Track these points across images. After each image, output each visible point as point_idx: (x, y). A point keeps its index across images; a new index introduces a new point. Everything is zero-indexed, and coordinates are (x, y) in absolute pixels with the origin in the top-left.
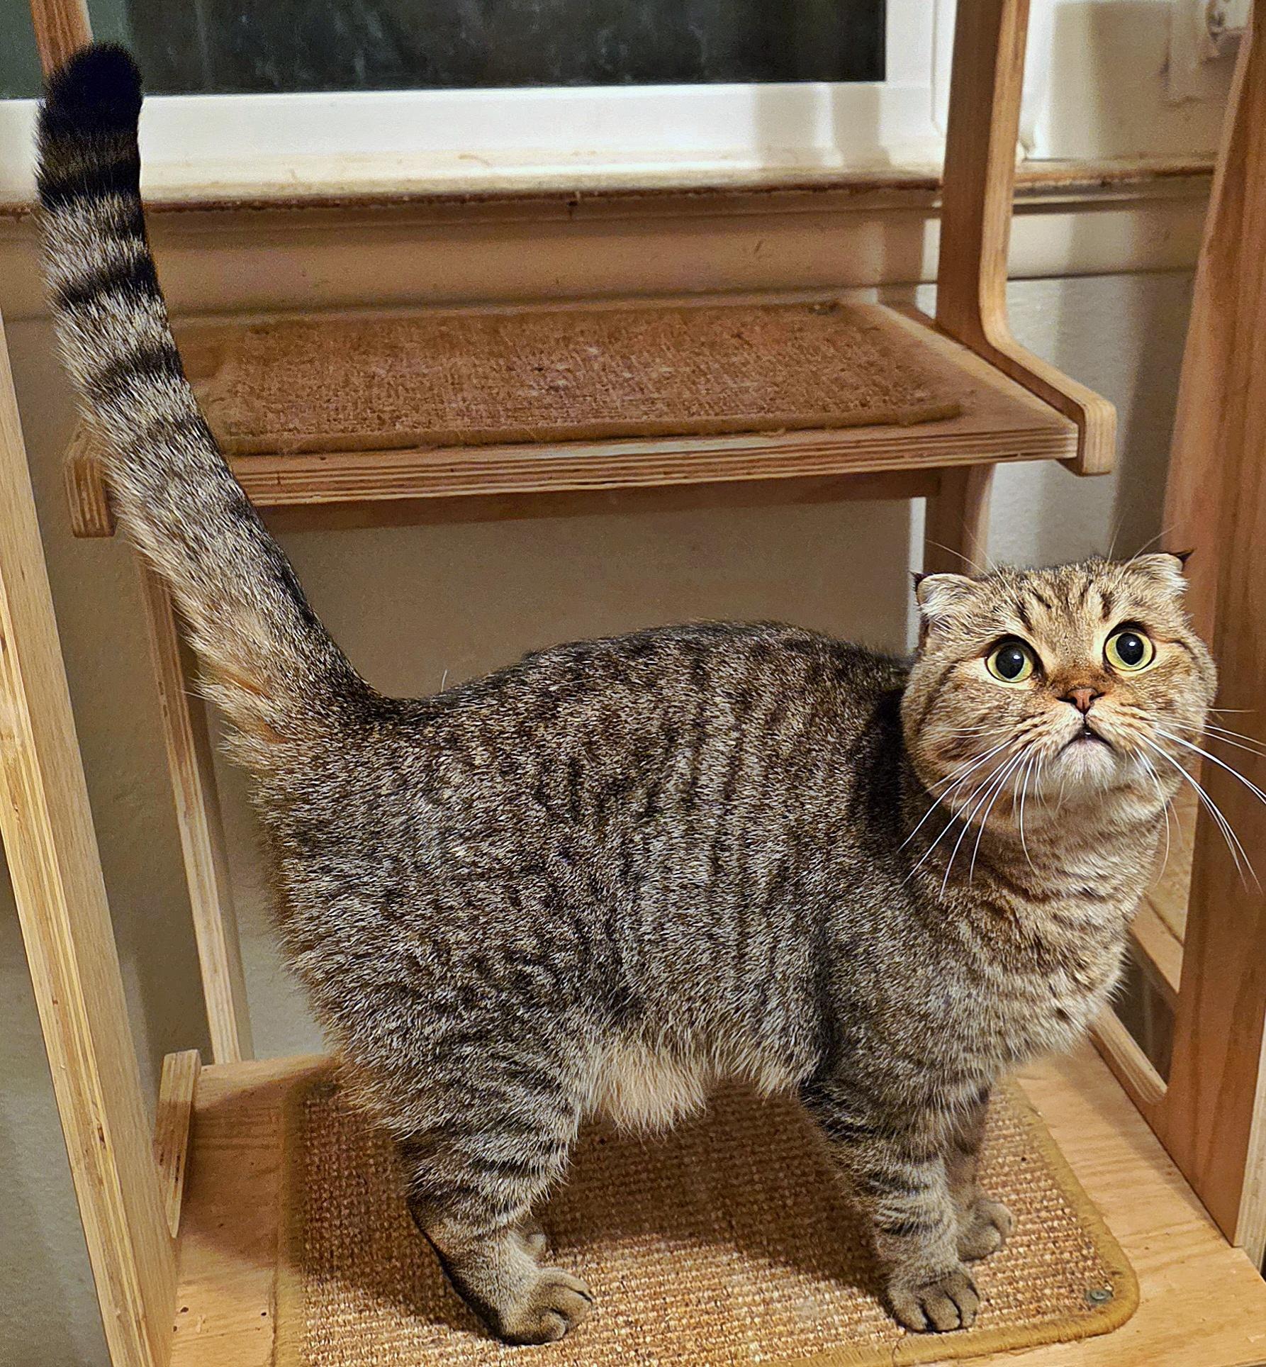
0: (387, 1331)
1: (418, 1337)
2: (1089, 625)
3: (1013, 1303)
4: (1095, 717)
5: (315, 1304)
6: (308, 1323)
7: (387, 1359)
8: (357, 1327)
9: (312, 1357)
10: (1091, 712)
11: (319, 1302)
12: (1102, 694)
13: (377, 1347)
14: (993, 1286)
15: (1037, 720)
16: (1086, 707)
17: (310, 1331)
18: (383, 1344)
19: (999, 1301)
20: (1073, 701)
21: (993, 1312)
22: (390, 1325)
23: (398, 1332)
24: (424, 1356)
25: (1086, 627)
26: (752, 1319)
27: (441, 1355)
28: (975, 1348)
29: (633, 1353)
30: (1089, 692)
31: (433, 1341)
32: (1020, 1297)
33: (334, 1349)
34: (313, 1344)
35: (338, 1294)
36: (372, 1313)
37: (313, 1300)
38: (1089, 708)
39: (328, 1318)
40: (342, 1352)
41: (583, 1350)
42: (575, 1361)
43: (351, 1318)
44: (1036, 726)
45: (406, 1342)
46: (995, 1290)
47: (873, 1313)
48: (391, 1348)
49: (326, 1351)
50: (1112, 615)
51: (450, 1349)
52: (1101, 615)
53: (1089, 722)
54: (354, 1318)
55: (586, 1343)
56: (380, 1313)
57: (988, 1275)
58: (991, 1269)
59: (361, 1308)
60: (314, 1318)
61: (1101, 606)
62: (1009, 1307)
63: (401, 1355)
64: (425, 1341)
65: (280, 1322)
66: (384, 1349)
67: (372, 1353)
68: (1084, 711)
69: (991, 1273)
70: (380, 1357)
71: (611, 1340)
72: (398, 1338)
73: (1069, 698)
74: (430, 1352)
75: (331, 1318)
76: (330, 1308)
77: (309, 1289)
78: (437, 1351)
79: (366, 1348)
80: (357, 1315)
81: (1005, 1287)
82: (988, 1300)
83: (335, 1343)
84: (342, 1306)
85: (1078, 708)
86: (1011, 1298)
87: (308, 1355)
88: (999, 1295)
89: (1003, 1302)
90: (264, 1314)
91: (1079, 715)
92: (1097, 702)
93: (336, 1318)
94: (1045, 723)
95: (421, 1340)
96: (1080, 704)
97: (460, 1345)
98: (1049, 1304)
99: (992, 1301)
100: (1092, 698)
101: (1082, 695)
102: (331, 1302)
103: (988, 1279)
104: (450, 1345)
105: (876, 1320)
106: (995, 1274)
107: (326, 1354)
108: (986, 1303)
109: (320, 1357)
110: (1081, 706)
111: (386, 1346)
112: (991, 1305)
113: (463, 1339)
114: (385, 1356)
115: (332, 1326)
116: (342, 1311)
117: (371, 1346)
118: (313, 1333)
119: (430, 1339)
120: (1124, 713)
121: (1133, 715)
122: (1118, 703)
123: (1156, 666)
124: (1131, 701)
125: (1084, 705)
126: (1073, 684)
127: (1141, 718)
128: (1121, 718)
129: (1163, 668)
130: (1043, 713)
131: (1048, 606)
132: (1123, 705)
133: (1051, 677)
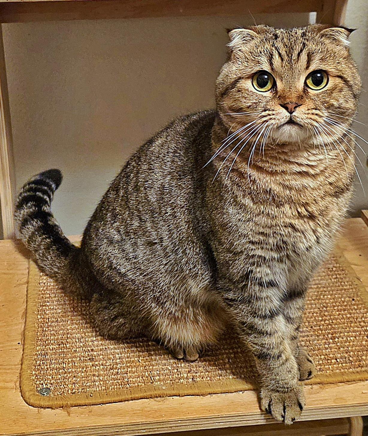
0: (70, 354)
1: (83, 357)
2: (299, 71)
3: (348, 361)
4: (295, 116)
5: (40, 340)
6: (37, 348)
7: (70, 365)
8: (58, 351)
9: (38, 362)
11: (43, 339)
12: (300, 105)
13: (66, 360)
14: (339, 353)
15: (270, 112)
17: (38, 351)
18: (68, 359)
19: (341, 360)
21: (338, 364)
22: (72, 351)
23: (75, 354)
24: (86, 365)
26: (229, 360)
27: (93, 365)
28: (330, 380)
29: (176, 371)
30: (294, 104)
31: (90, 359)
32: (351, 359)
33: (47, 359)
34: (39, 356)
35: (50, 337)
36: (65, 345)
37: (40, 338)
38: (293, 112)
39: (46, 346)
40: (51, 361)
43: (55, 347)
44: (269, 115)
45: (78, 359)
46: (339, 355)
48: (72, 361)
49: (44, 360)
50: (310, 67)
51: (97, 363)
52: (305, 67)
53: (292, 118)
54: (57, 347)
55: (155, 364)
56: (68, 346)
57: (336, 348)
58: (337, 346)
59: (60, 343)
60: (40, 346)
61: (306, 62)
62: (346, 363)
63: (76, 364)
64: (86, 359)
65: (26, 346)
66: (69, 361)
67: (63, 363)
68: (291, 113)
69: (337, 348)
70: (67, 364)
71: (166, 364)
72: (75, 357)
74: (88, 363)
75: (47, 346)
76: (47, 342)
77: (38, 334)
78: (91, 364)
79: (61, 360)
80: (58, 346)
81: (344, 354)
82: (336, 359)
83: (48, 357)
84: (52, 342)
85: (288, 112)
86: (347, 359)
87: (36, 361)
88: (341, 358)
89: (343, 361)
90: (19, 343)
91: (288, 114)
92: (297, 109)
93: (49, 346)
94: (274, 114)
95: (84, 358)
97: (101, 362)
98: (364, 363)
99: (338, 360)
100: (295, 107)
101: (291, 106)
102: (47, 340)
103: (336, 350)
106: (339, 348)
107: (44, 362)
108: (335, 361)
109: (41, 363)
110: (290, 110)
111: (70, 360)
112: (337, 362)
113: (102, 359)
114: (69, 364)
115: (47, 350)
116: (52, 344)
117: (63, 360)
118: (39, 352)
119: (88, 358)
120: (308, 114)
121: (313, 114)
122: (307, 109)
123: (326, 89)
124: (313, 107)
125: (291, 110)
126: (288, 101)
127: (316, 114)
128: (306, 115)
129: (329, 90)
130: (273, 110)
131: (282, 60)
132: (309, 110)
133: (279, 93)
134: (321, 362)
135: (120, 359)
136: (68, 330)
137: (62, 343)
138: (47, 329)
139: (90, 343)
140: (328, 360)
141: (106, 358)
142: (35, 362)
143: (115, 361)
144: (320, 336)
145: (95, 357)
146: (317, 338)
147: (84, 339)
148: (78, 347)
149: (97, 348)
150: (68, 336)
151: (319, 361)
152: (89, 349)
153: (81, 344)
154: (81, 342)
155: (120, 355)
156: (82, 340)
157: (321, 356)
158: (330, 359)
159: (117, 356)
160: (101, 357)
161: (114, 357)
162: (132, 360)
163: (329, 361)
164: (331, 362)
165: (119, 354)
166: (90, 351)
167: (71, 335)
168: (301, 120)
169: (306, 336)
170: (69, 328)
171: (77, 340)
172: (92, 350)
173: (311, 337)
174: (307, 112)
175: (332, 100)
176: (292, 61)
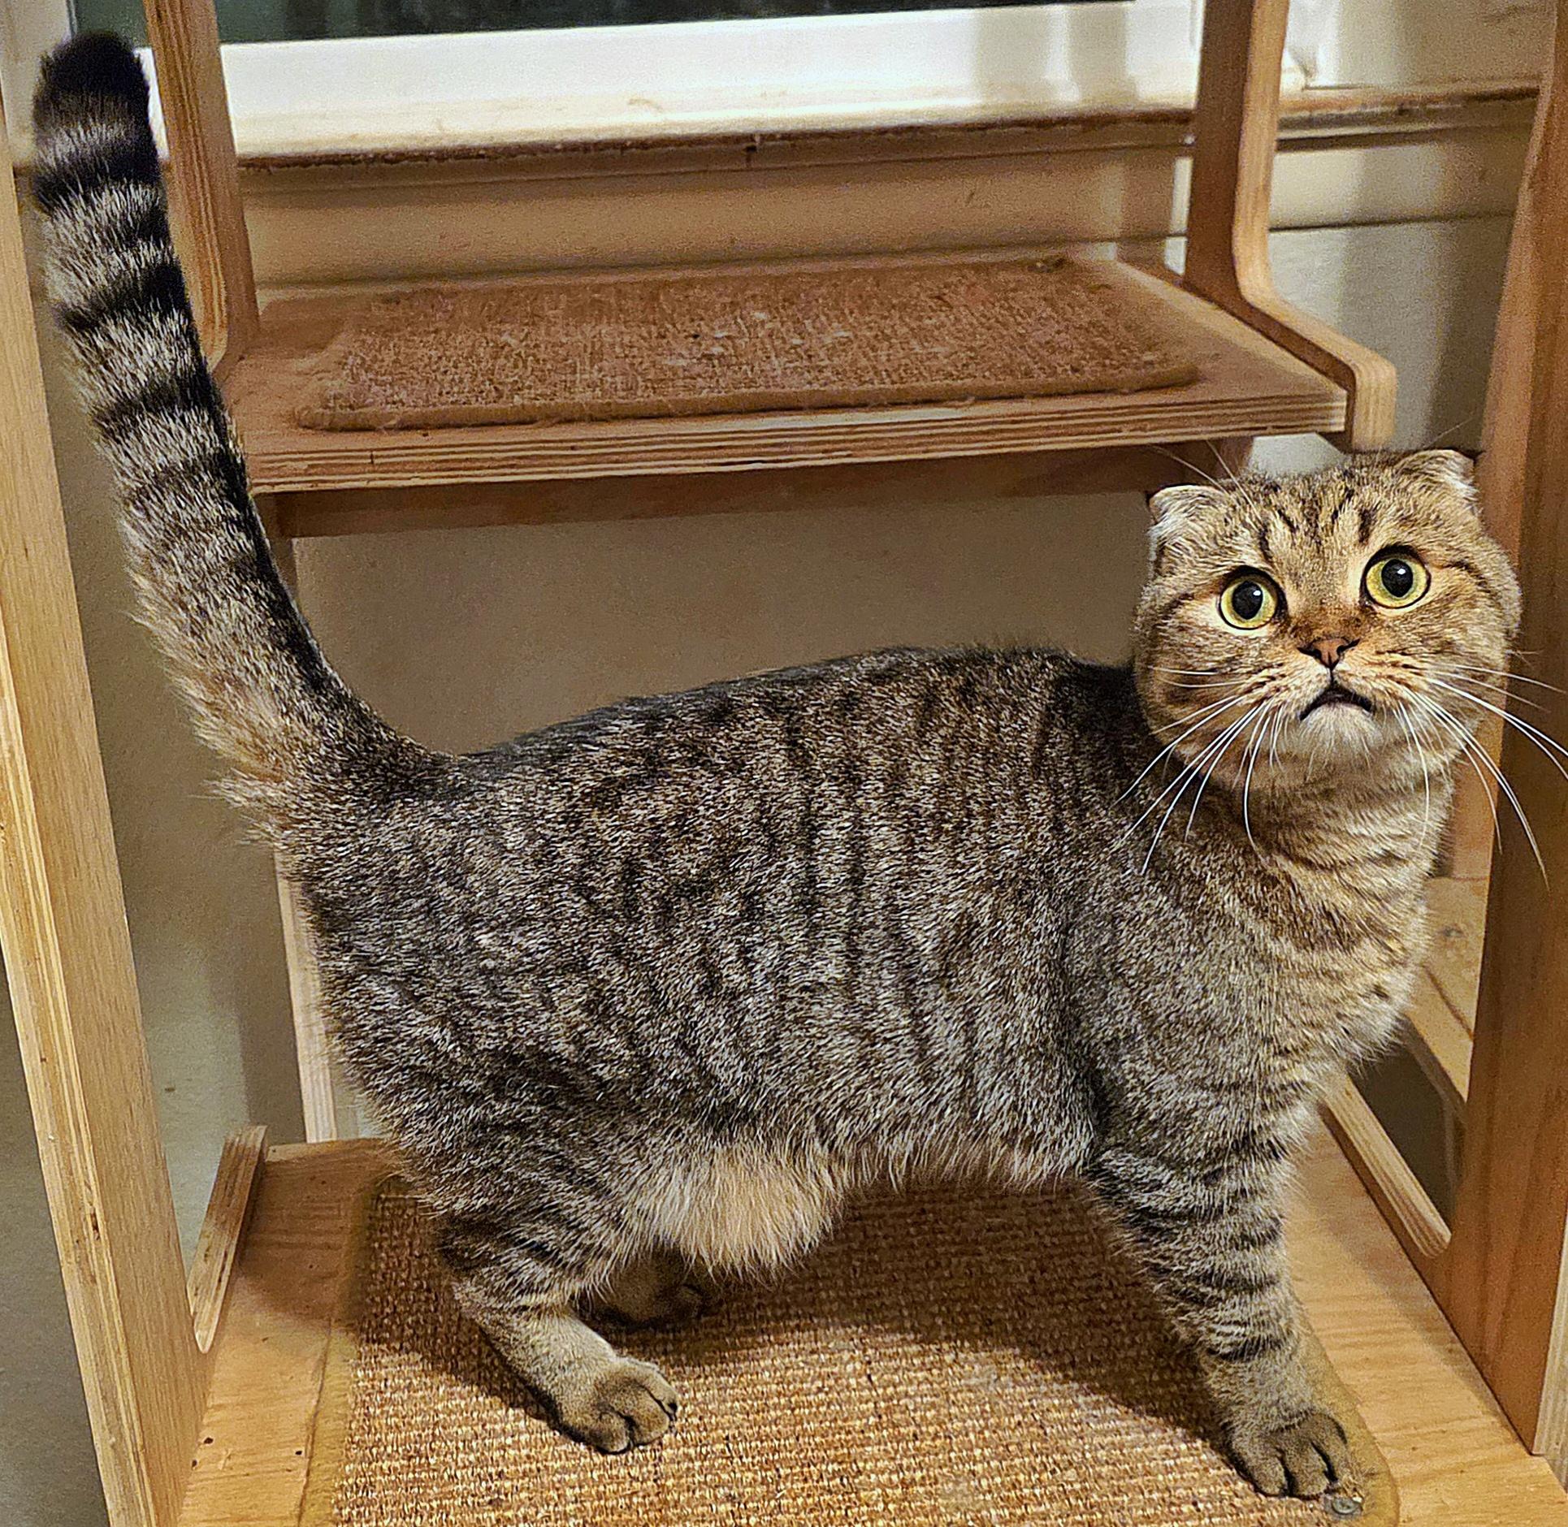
0: (438, 1486)
1: (474, 1495)
2: (1341, 554)
3: (1228, 1510)
4: (1343, 672)
5: (358, 1444)
6: (347, 1468)
7: (433, 1520)
8: (403, 1477)
9: (345, 1512)
10: (1339, 667)
11: (364, 1442)
12: (1355, 643)
13: (422, 1504)
14: (1203, 1486)
15: (1274, 672)
16: (1333, 660)
17: (347, 1478)
18: (430, 1501)
19: (1209, 1506)
20: (1317, 655)
21: (1200, 1519)
22: (442, 1478)
23: (451, 1488)
24: (478, 1519)
25: (1337, 557)
26: (886, 1504)
30: (1335, 642)
31: (490, 1502)
32: (1237, 1501)
33: (371, 1503)
34: (349, 1494)
35: (387, 1434)
36: (423, 1460)
37: (357, 1438)
38: (1337, 662)
39: (370, 1463)
40: (381, 1508)
43: (397, 1465)
44: (1272, 679)
45: (458, 1502)
46: (1205, 1491)
47: (1042, 1508)
48: (440, 1506)
49: (362, 1505)
50: (1372, 538)
51: (509, 1514)
53: (1336, 679)
54: (402, 1466)
55: (675, 1519)
56: (432, 1461)
57: (1197, 1470)
58: (1201, 1462)
59: (412, 1453)
60: (354, 1462)
61: (1357, 528)
62: (1223, 1515)
64: (481, 1500)
65: (314, 1464)
66: (432, 1507)
67: (417, 1511)
68: (1331, 665)
69: (1201, 1467)
70: (425, 1518)
71: (707, 1518)
72: (450, 1495)
73: (1311, 650)
74: (485, 1514)
75: (374, 1464)
76: (374, 1451)
77: (353, 1426)
78: (493, 1515)
79: (411, 1505)
80: (405, 1462)
81: (1219, 1488)
82: (1195, 1504)
83: (374, 1494)
84: (389, 1449)
85: (1323, 663)
86: (1226, 1503)
87: (341, 1509)
88: (1210, 1498)
89: (1215, 1508)
90: (299, 1453)
91: (1325, 671)
92: (1347, 653)
93: (380, 1463)
94: (1283, 676)
95: (476, 1500)
96: (1325, 656)
97: (522, 1509)
98: (1275, 1514)
99: (1201, 1506)
100: (1341, 650)
101: (1327, 646)
102: (376, 1444)
103: (1196, 1475)
104: (509, 1508)
105: (1045, 1519)
106: (1206, 1470)
107: (362, 1509)
108: (1192, 1508)
109: (354, 1513)
110: (1326, 660)
111: (434, 1504)
112: (1198, 1510)
113: (528, 1502)
114: (431, 1516)
115: (375, 1474)
116: (389, 1455)
117: (417, 1503)
118: (351, 1481)
119: (488, 1499)
120: (1381, 664)
121: (1394, 665)
122: (1374, 651)
123: (1428, 601)
124: (1390, 647)
125: (1330, 657)
126: (1317, 633)
127: (1406, 666)
128: (1377, 670)
129: (1437, 602)
130: (1281, 665)
131: (1293, 529)
132: (1379, 653)
133: (1294, 621)
134: (1150, 1511)
135: (576, 1501)
136: (437, 1413)
137: (417, 1451)
138: (378, 1412)
139: (496, 1455)
140: (1172, 1504)
141: (537, 1499)
142: (336, 1511)
143: (560, 1508)
144: (1152, 1431)
145: (506, 1495)
146: (1143, 1436)
147: (480, 1441)
148: (460, 1464)
149: (513, 1468)
150: (437, 1432)
151: (1143, 1510)
152: (492, 1470)
153: (472, 1458)
154: (471, 1449)
155: (577, 1490)
156: (474, 1444)
157: (1150, 1492)
158: (1177, 1502)
159: (569, 1492)
160: (524, 1495)
161: (559, 1496)
162: (610, 1504)
163: (1173, 1509)
164: (1180, 1512)
165: (573, 1487)
166: (495, 1477)
167: (444, 1428)
168: (1363, 682)
169: (1112, 1431)
170: (440, 1407)
171: (461, 1445)
172: (500, 1474)
173: (1127, 1434)
174: (1377, 658)
175: (1451, 630)
176: (1320, 530)
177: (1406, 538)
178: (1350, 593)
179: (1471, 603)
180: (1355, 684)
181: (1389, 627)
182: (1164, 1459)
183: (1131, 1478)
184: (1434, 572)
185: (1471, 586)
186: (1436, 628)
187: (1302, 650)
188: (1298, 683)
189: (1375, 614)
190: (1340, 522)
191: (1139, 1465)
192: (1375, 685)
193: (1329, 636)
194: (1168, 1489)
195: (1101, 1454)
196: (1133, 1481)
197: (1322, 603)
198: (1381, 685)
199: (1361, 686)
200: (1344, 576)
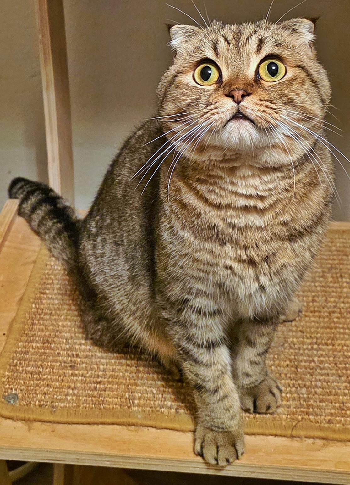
0: (53, 356)
1: (65, 362)
2: (248, 55)
4: (243, 106)
5: (26, 335)
7: (47, 370)
8: (40, 351)
9: (15, 362)
10: (242, 103)
12: (249, 94)
13: (45, 363)
15: (212, 106)
16: (239, 101)
18: (48, 362)
20: (233, 97)
22: (55, 354)
23: (57, 358)
24: (64, 373)
25: (246, 56)
27: (72, 374)
29: (160, 396)
30: (241, 92)
31: (71, 366)
33: (26, 360)
34: (18, 355)
36: (49, 345)
37: (26, 332)
38: (241, 101)
40: (29, 362)
41: (138, 388)
42: (132, 393)
43: (39, 346)
44: (212, 110)
45: (58, 364)
47: (288, 403)
48: (51, 365)
49: (22, 360)
50: (262, 51)
51: (77, 372)
52: (255, 50)
53: (240, 109)
56: (52, 346)
59: (46, 341)
61: (256, 45)
63: (54, 370)
64: (67, 365)
65: (8, 340)
66: (48, 365)
68: (238, 103)
72: (56, 361)
73: (230, 95)
74: (67, 371)
75: (30, 344)
77: (26, 327)
78: (70, 372)
79: (40, 363)
80: (42, 345)
83: (27, 356)
84: (37, 339)
85: (234, 101)
90: (4, 334)
91: (234, 104)
92: (247, 98)
93: (32, 344)
94: (216, 108)
95: (65, 364)
96: (236, 99)
97: (82, 371)
100: (243, 96)
101: (238, 94)
102: (33, 336)
104: (77, 370)
105: (288, 408)
107: (22, 362)
109: (18, 362)
111: (49, 364)
113: (85, 369)
114: (47, 368)
115: (30, 348)
116: (37, 341)
117: (43, 362)
118: (20, 349)
119: (70, 364)
121: (266, 106)
122: (258, 99)
125: (238, 99)
126: (234, 87)
127: (271, 108)
128: (258, 107)
130: (216, 103)
131: (229, 43)
132: (261, 100)
133: (224, 83)
134: (333, 411)
135: (103, 371)
136: (59, 326)
137: (48, 341)
138: (37, 322)
139: (77, 347)
140: (343, 410)
141: (89, 368)
142: (11, 360)
143: (97, 373)
145: (77, 364)
147: (72, 340)
148: (63, 349)
149: (82, 353)
150: (57, 334)
151: (331, 410)
152: (74, 353)
153: (68, 346)
154: (68, 343)
155: (105, 366)
156: (70, 341)
157: (335, 403)
158: (346, 409)
159: (101, 367)
160: (84, 365)
161: (97, 368)
162: (116, 374)
163: (343, 412)
164: (346, 414)
165: (103, 365)
166: (75, 356)
167: (60, 332)
170: (60, 324)
171: (65, 341)
172: (77, 356)
174: (259, 102)
175: (292, 94)
176: (240, 44)
177: (277, 51)
178: (250, 73)
179: (303, 83)
180: (248, 112)
181: (266, 90)
182: (344, 390)
183: (329, 395)
184: (288, 68)
185: (303, 75)
186: (286, 91)
187: (227, 96)
188: (223, 110)
189: (261, 83)
190: (250, 42)
191: (334, 391)
192: (257, 114)
193: (238, 89)
194: (343, 403)
195: (319, 384)
196: (329, 397)
197: (237, 75)
198: (259, 114)
199: (251, 113)
200: (248, 65)
